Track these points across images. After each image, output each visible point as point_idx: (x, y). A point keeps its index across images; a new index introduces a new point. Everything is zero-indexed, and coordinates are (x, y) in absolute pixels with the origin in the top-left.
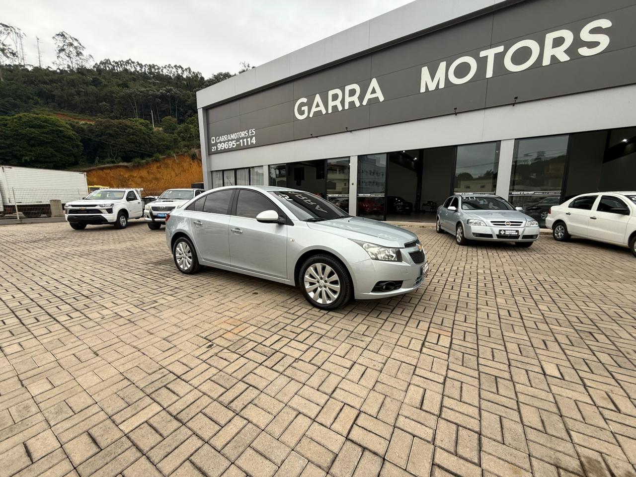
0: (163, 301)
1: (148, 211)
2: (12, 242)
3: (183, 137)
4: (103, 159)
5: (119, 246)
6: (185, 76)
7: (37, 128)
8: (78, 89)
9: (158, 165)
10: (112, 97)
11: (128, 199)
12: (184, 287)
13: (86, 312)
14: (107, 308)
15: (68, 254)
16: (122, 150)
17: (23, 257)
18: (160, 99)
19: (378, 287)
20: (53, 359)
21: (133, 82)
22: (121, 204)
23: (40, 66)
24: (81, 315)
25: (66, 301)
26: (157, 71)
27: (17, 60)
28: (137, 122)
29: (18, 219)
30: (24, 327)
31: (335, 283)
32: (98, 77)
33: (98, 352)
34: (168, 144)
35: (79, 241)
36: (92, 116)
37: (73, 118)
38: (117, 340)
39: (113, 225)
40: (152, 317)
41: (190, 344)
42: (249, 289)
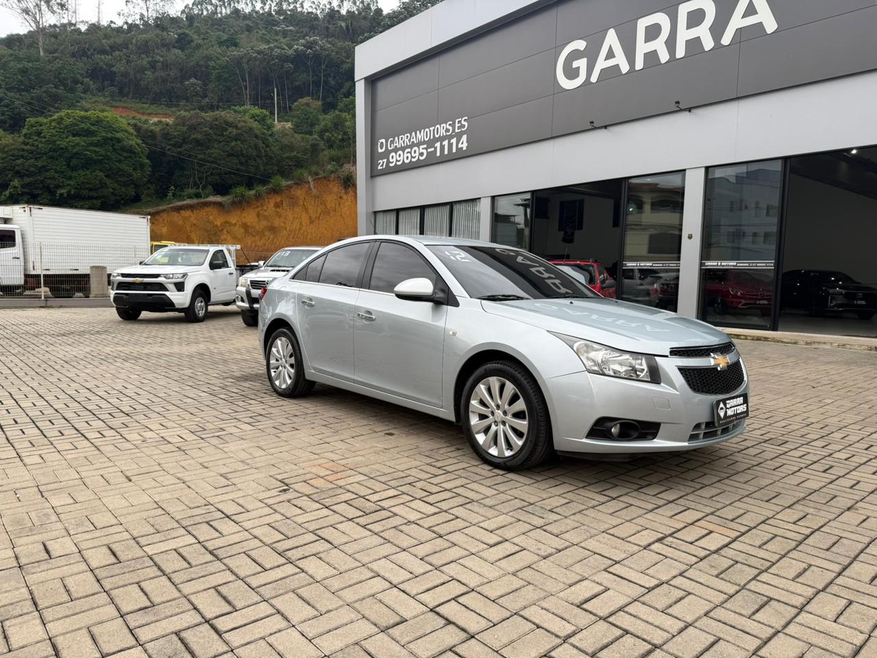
0: (234, 430)
1: (244, 289)
2: (33, 333)
3: (329, 140)
4: (182, 190)
5: (186, 350)
6: (344, 12)
7: (84, 136)
8: (153, 57)
9: (278, 200)
10: (207, 67)
11: (213, 266)
12: (272, 415)
13: (124, 431)
14: (151, 430)
15: (109, 356)
16: (214, 171)
17: (47, 355)
18: (292, 63)
19: (600, 428)
20: (77, 476)
21: (247, 33)
22: (199, 274)
23: (98, 22)
24: (116, 434)
25: (100, 416)
26: (292, 7)
27: (65, 16)
28: (246, 114)
29: (43, 298)
30: (46, 439)
31: (520, 415)
32: (187, 31)
33: (131, 478)
34: (299, 155)
35: (126, 338)
36: (169, 106)
37: (139, 113)
38: (158, 468)
39: (183, 314)
40: (212, 448)
41: (256, 485)
42: (381, 427)
